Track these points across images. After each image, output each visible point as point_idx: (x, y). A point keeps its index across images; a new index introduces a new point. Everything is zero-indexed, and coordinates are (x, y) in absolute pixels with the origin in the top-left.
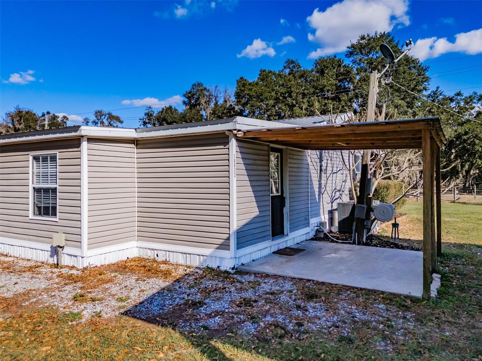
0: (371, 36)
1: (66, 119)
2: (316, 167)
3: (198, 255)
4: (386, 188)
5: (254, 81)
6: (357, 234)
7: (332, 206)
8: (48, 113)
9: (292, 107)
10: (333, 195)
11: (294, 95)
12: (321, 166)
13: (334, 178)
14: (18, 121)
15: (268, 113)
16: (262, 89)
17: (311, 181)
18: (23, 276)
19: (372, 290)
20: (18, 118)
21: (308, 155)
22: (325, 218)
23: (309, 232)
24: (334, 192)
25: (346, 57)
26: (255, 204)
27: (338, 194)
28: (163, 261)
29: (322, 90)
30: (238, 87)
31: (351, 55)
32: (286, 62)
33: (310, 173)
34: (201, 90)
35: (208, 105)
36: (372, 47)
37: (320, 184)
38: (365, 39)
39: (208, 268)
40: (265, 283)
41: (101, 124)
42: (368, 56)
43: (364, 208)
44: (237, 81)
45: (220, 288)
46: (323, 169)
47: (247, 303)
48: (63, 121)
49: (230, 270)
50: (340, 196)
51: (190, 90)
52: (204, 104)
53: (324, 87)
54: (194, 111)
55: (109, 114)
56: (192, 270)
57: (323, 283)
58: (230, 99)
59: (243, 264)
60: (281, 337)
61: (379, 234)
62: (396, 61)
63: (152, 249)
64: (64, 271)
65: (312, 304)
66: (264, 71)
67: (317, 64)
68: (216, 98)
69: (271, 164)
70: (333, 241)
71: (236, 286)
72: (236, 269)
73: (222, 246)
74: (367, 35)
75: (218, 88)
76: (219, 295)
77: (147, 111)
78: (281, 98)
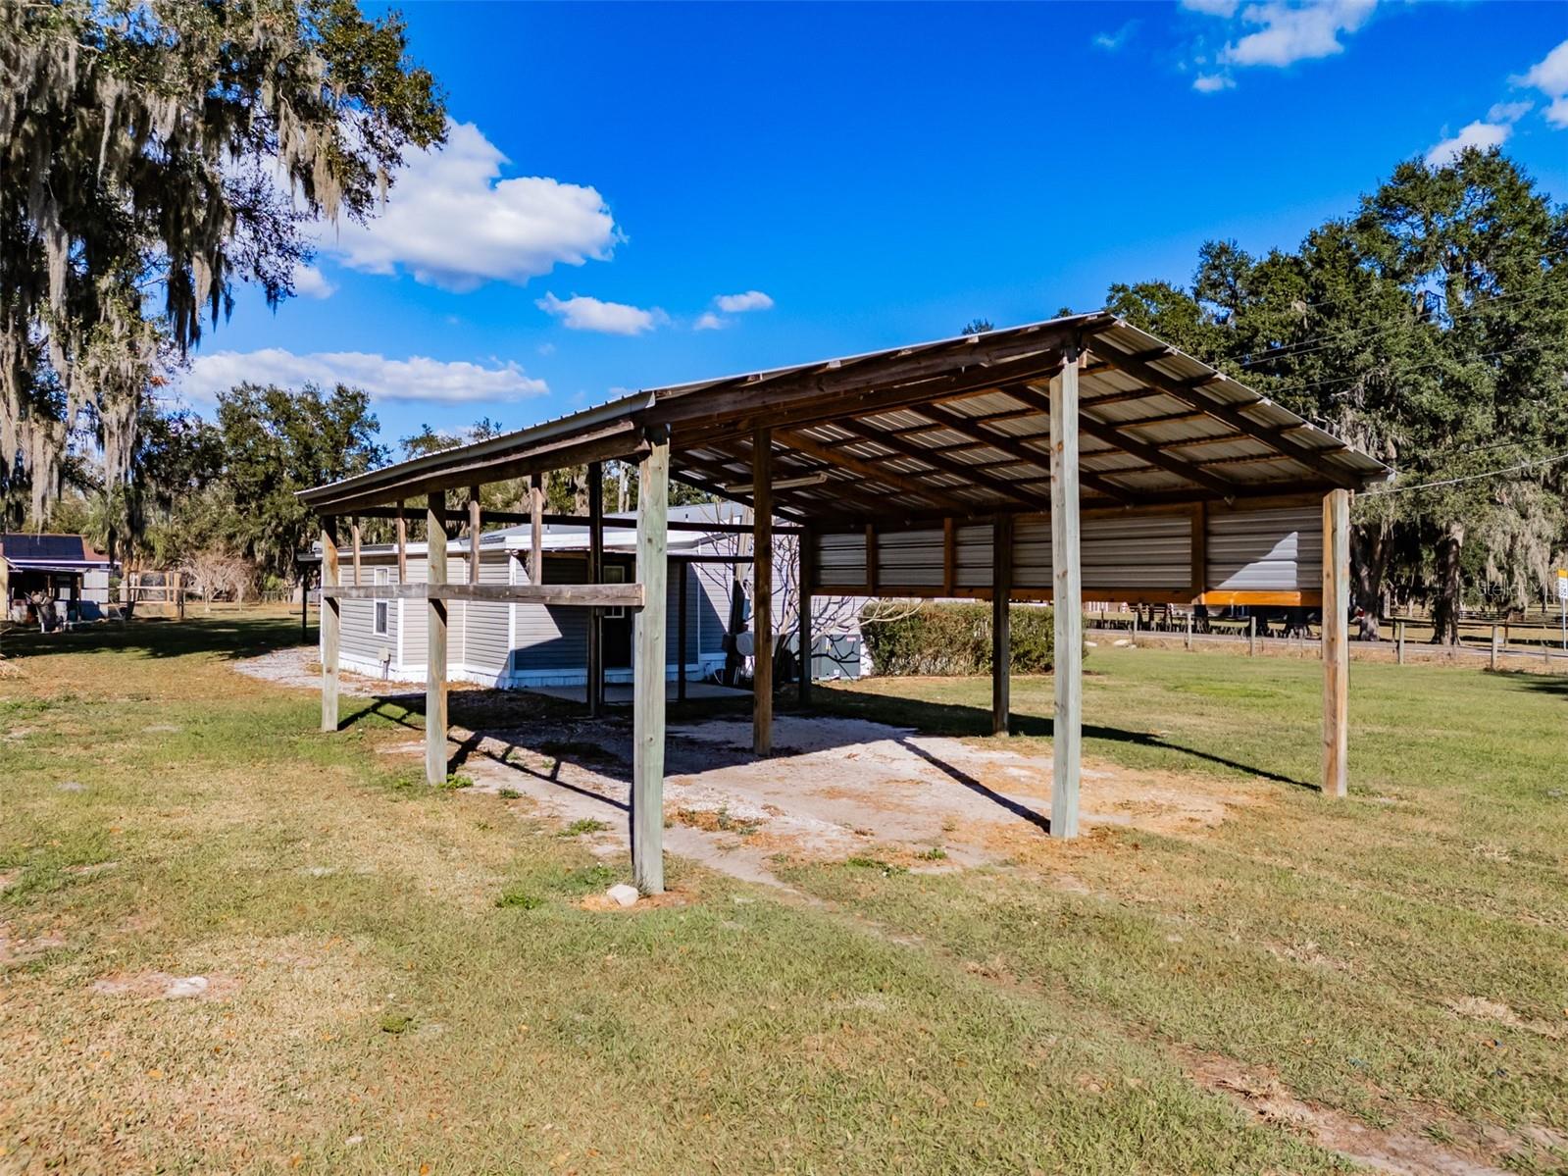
17: (706, 601)
23: (696, 671)
26: (554, 626)
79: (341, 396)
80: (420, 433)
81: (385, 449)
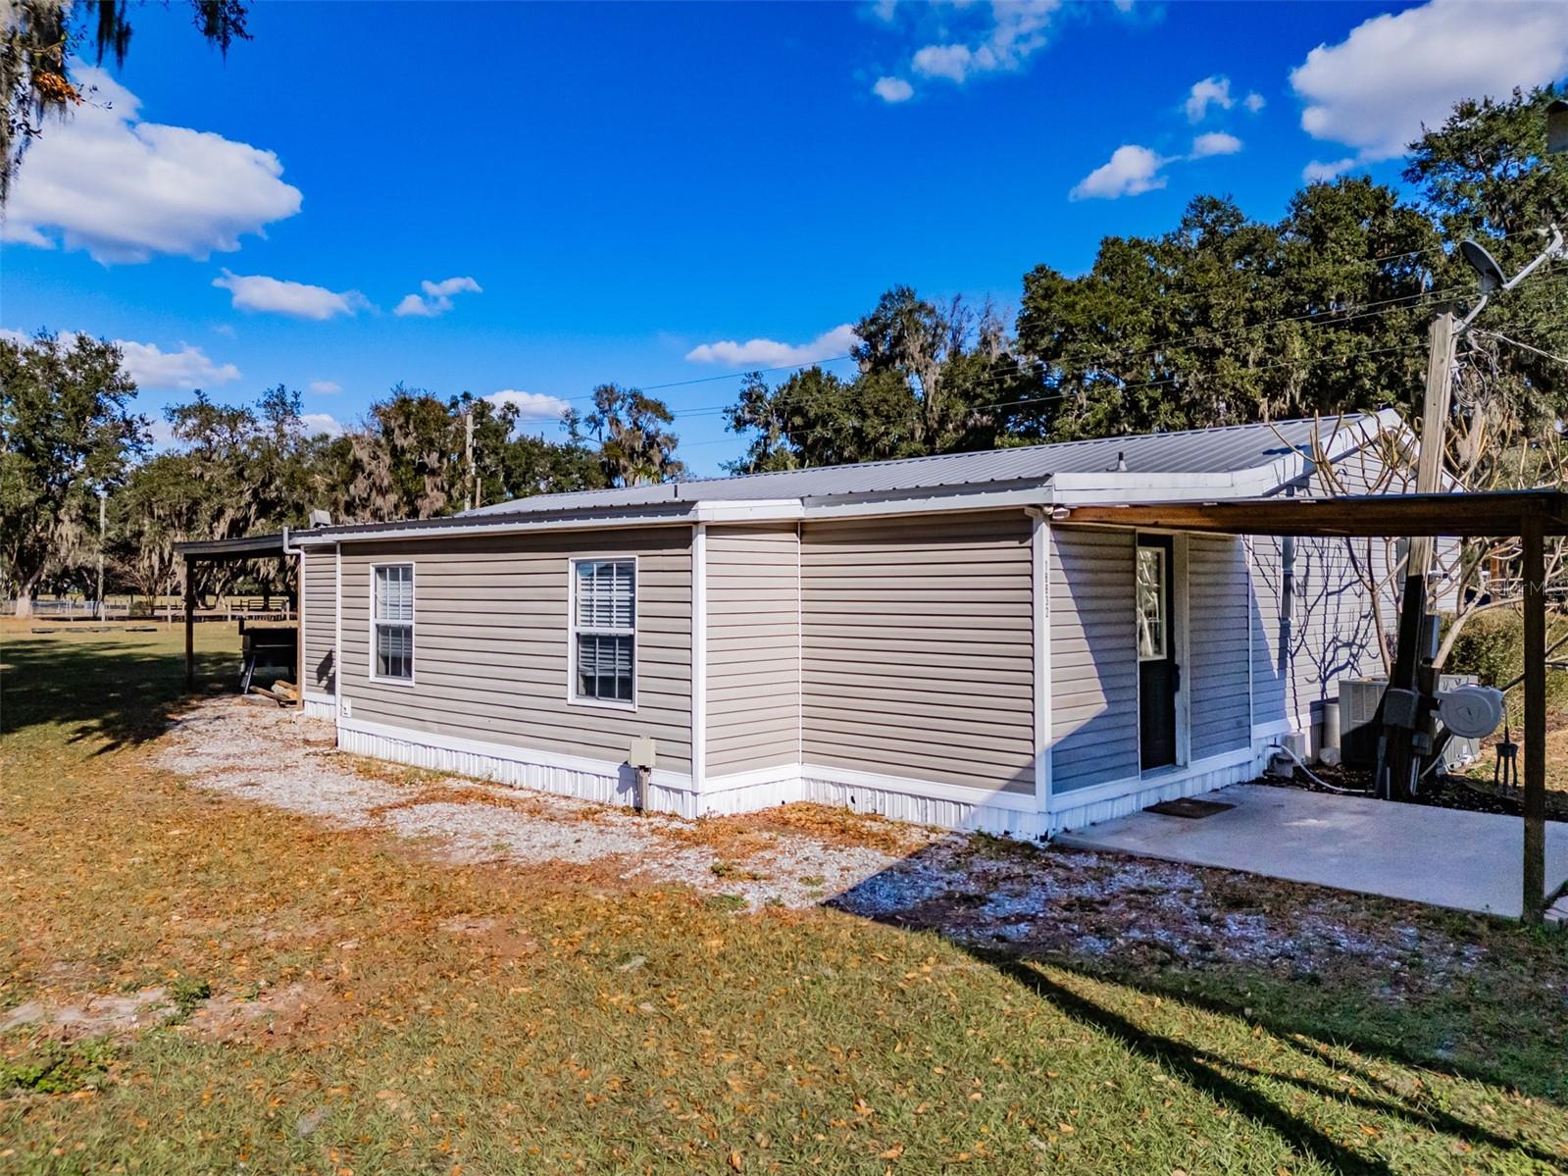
0: (1496, 103)
1: (513, 413)
2: (1271, 580)
3: (954, 802)
4: (1503, 637)
5: (1082, 278)
6: (1388, 770)
7: (1324, 690)
8: (467, 396)
9: (1211, 357)
10: (1328, 658)
11: (1217, 315)
12: (1288, 576)
13: (1331, 608)
14: (401, 427)
15: (1128, 376)
16: (1109, 304)
17: (1257, 618)
18: (580, 827)
19: (1395, 901)
20: (401, 420)
21: (1246, 548)
22: (1300, 725)
23: (1249, 762)
24: (1331, 649)
25: (1405, 181)
26: (1097, 684)
27: (1344, 655)
28: (867, 814)
29: (1317, 297)
30: (1030, 298)
31: (1424, 171)
32: (1192, 206)
33: (1253, 597)
34: (910, 312)
35: (931, 357)
36: (1503, 141)
37: (1285, 629)
38: (1476, 114)
39: (980, 834)
40: (1125, 872)
41: (611, 425)
42: (1487, 172)
43: (1411, 697)
44: (1026, 279)
45: (1018, 875)
46: (1295, 585)
47: (1086, 905)
48: (504, 417)
49: (1037, 842)
50: (1352, 660)
51: (873, 311)
52: (916, 355)
53: (1324, 288)
54: (885, 377)
55: (635, 395)
56: (941, 836)
57: (1271, 880)
58: (999, 334)
59: (1066, 830)
60: (1164, 963)
61: (1468, 775)
62: (1507, 286)
63: (840, 784)
64: (658, 822)
65: (1238, 916)
66: (1116, 241)
67: (1303, 204)
68: (957, 332)
69: (1139, 568)
70: (1319, 789)
71: (1055, 875)
72: (1052, 840)
73: (1014, 784)
74: (1482, 103)
75: (962, 304)
76: (1017, 887)
77: (746, 387)
78: (1173, 327)
79: (84, 350)
80: (192, 400)
81: (142, 419)
